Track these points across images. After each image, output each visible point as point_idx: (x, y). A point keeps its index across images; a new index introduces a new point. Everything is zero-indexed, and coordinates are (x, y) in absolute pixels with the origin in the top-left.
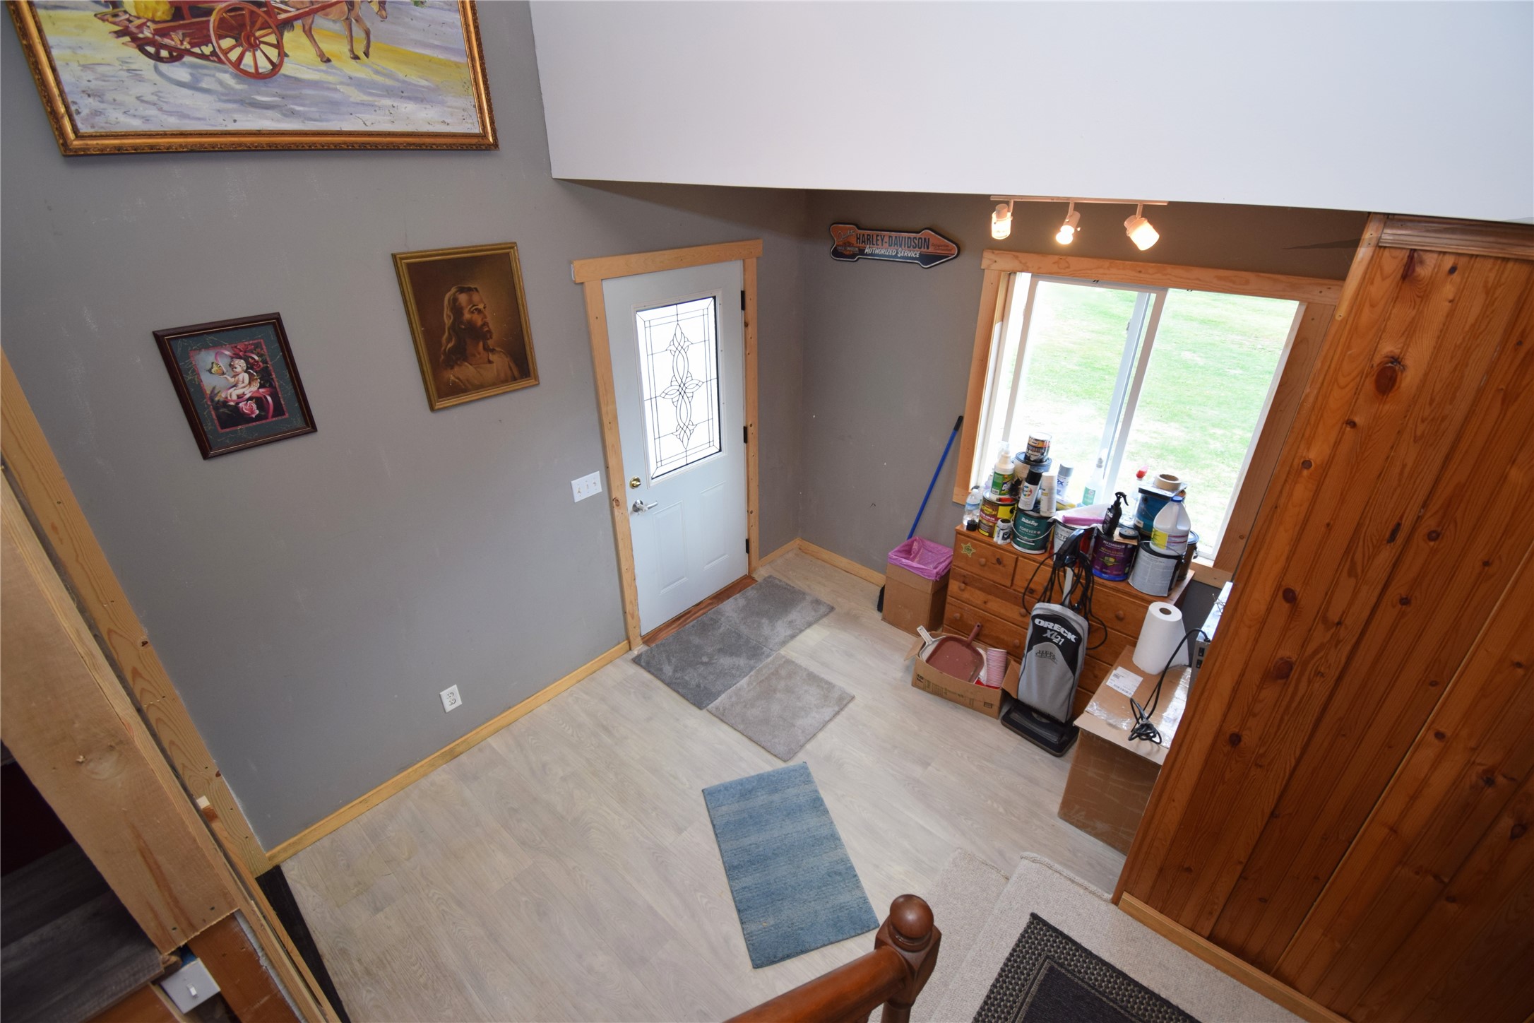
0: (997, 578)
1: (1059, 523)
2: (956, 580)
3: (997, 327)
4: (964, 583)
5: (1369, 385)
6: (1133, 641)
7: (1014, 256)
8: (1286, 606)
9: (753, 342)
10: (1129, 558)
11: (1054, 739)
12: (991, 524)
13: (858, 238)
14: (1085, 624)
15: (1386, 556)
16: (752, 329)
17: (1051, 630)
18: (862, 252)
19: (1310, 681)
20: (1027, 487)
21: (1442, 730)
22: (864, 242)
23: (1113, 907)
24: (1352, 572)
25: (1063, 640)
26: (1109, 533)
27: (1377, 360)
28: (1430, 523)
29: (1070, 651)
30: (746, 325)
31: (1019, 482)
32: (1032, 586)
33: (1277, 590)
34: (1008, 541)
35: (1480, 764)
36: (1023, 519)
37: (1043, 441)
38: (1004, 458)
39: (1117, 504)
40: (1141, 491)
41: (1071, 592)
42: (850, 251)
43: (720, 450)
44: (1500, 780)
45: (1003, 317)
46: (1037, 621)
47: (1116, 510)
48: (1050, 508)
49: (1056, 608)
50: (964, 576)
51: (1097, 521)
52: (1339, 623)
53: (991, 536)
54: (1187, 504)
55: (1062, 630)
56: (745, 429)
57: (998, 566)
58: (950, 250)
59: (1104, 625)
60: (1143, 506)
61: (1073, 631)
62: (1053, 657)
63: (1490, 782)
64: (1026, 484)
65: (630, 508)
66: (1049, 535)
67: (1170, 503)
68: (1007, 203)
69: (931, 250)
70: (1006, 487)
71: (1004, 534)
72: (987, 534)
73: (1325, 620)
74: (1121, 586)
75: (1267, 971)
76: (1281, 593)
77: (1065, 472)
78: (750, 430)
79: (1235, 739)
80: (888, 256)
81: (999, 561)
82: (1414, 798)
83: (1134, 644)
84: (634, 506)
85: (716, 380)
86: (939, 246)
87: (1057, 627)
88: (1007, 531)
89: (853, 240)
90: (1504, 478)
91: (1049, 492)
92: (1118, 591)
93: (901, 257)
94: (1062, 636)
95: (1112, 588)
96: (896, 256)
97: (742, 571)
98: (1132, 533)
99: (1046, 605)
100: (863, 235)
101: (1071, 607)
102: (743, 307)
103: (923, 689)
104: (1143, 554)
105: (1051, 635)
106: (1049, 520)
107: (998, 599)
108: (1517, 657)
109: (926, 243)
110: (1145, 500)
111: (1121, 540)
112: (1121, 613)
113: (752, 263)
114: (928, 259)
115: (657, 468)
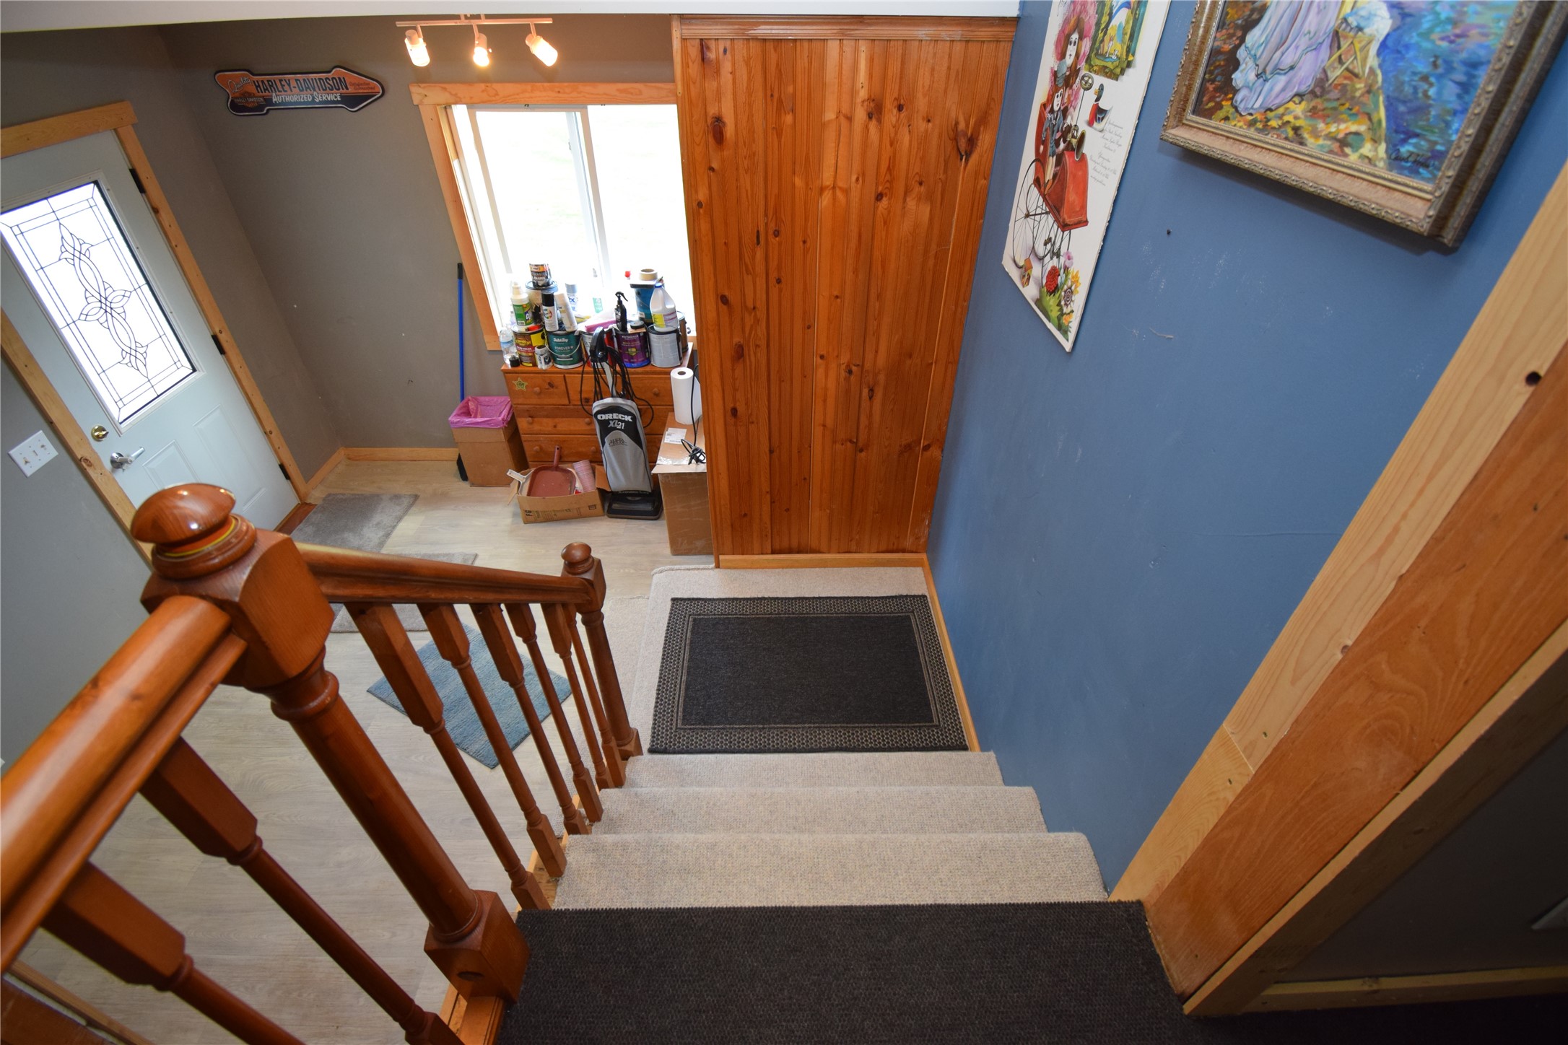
0: (555, 400)
1: (584, 333)
2: (523, 417)
3: (455, 164)
4: (530, 417)
5: (711, 140)
6: (670, 407)
7: (442, 88)
8: (725, 307)
9: (174, 231)
10: (645, 342)
11: (648, 507)
12: (530, 354)
13: (257, 87)
14: (634, 404)
15: (760, 254)
16: (167, 216)
17: (612, 420)
18: (269, 101)
19: (755, 353)
20: (546, 310)
21: (822, 353)
22: (267, 89)
23: (718, 570)
24: (748, 272)
25: (623, 424)
26: (624, 328)
27: (709, 121)
28: (772, 226)
29: (631, 430)
30: (156, 211)
31: (537, 309)
32: (584, 395)
33: (717, 298)
34: (551, 364)
35: (843, 364)
36: (555, 340)
37: (542, 265)
38: (516, 290)
39: (620, 302)
40: (633, 286)
41: (615, 383)
42: (253, 102)
43: (194, 370)
44: (854, 368)
45: (458, 154)
46: (599, 417)
47: (621, 309)
48: (572, 323)
49: (609, 400)
50: (528, 411)
51: (612, 323)
52: (754, 308)
53: (535, 365)
54: (667, 288)
55: (620, 416)
56: (215, 338)
57: (552, 390)
58: (374, 88)
59: (649, 405)
60: (639, 300)
61: (628, 413)
62: (622, 442)
63: (850, 372)
64: (544, 307)
65: (108, 466)
66: (580, 347)
67: (655, 290)
68: (415, 28)
69: (351, 90)
70: (529, 316)
71: (545, 359)
72: (531, 365)
73: (746, 307)
74: (648, 369)
75: (807, 553)
76: (719, 299)
77: (571, 289)
78: (222, 338)
79: (734, 412)
80: (304, 103)
81: (551, 385)
82: (825, 401)
83: (673, 410)
84: (113, 461)
85: (146, 286)
86: (358, 85)
87: (615, 416)
88: (546, 355)
89: (252, 89)
90: (793, 185)
91: (565, 309)
92: (647, 373)
93: (320, 103)
95: (642, 373)
97: (293, 502)
98: (641, 323)
99: (601, 402)
100: (263, 82)
101: (621, 396)
102: (142, 189)
103: (535, 522)
104: (653, 337)
105: (614, 424)
106: (576, 334)
107: (564, 419)
108: (836, 293)
109: (341, 82)
110: (638, 294)
111: (633, 331)
112: (656, 390)
113: (128, 133)
114: (353, 101)
115: (120, 409)
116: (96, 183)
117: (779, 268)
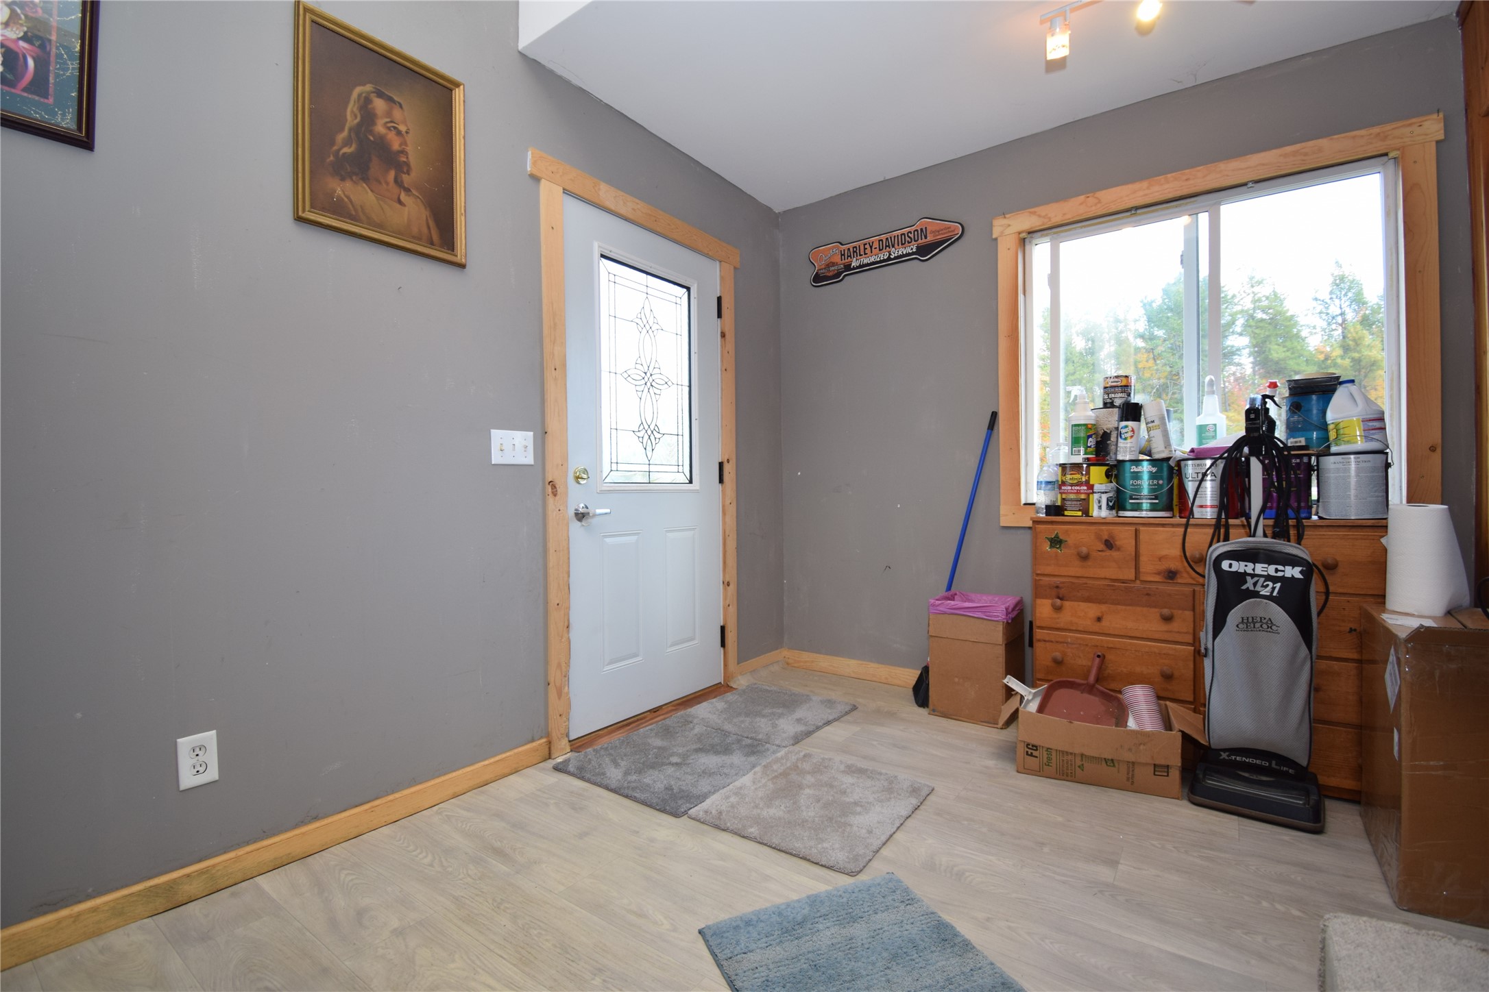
0: (1111, 572)
2: (1046, 597)
3: (1021, 297)
4: (1059, 598)
7: (1030, 212)
9: (730, 358)
11: (1295, 799)
12: (1083, 496)
13: (842, 255)
14: (1306, 549)
17: (1253, 576)
20: (1126, 427)
22: (850, 256)
25: (1278, 585)
29: (1296, 601)
30: (723, 335)
34: (1115, 511)
36: (1132, 471)
37: (1126, 377)
42: (834, 271)
43: (691, 482)
46: (1225, 565)
48: (1167, 445)
49: (1248, 540)
50: (1057, 587)
53: (1086, 512)
55: (1271, 570)
56: (721, 465)
57: (1108, 553)
58: (953, 231)
60: (1295, 418)
64: (1123, 424)
65: (571, 512)
66: (1174, 485)
67: (1341, 387)
68: (1063, 14)
70: (1092, 442)
71: (1108, 500)
72: (1080, 513)
78: (727, 468)
80: (881, 262)
81: (1109, 544)
84: (577, 514)
85: (687, 389)
86: (938, 231)
88: (1111, 495)
91: (1159, 427)
93: (896, 258)
94: (1274, 579)
96: (889, 259)
97: (716, 676)
99: (1232, 541)
100: (849, 249)
102: (719, 315)
103: (1039, 772)
105: (1255, 584)
106: (1171, 460)
107: (1120, 607)
113: (729, 270)
115: (611, 470)
116: (689, 291)
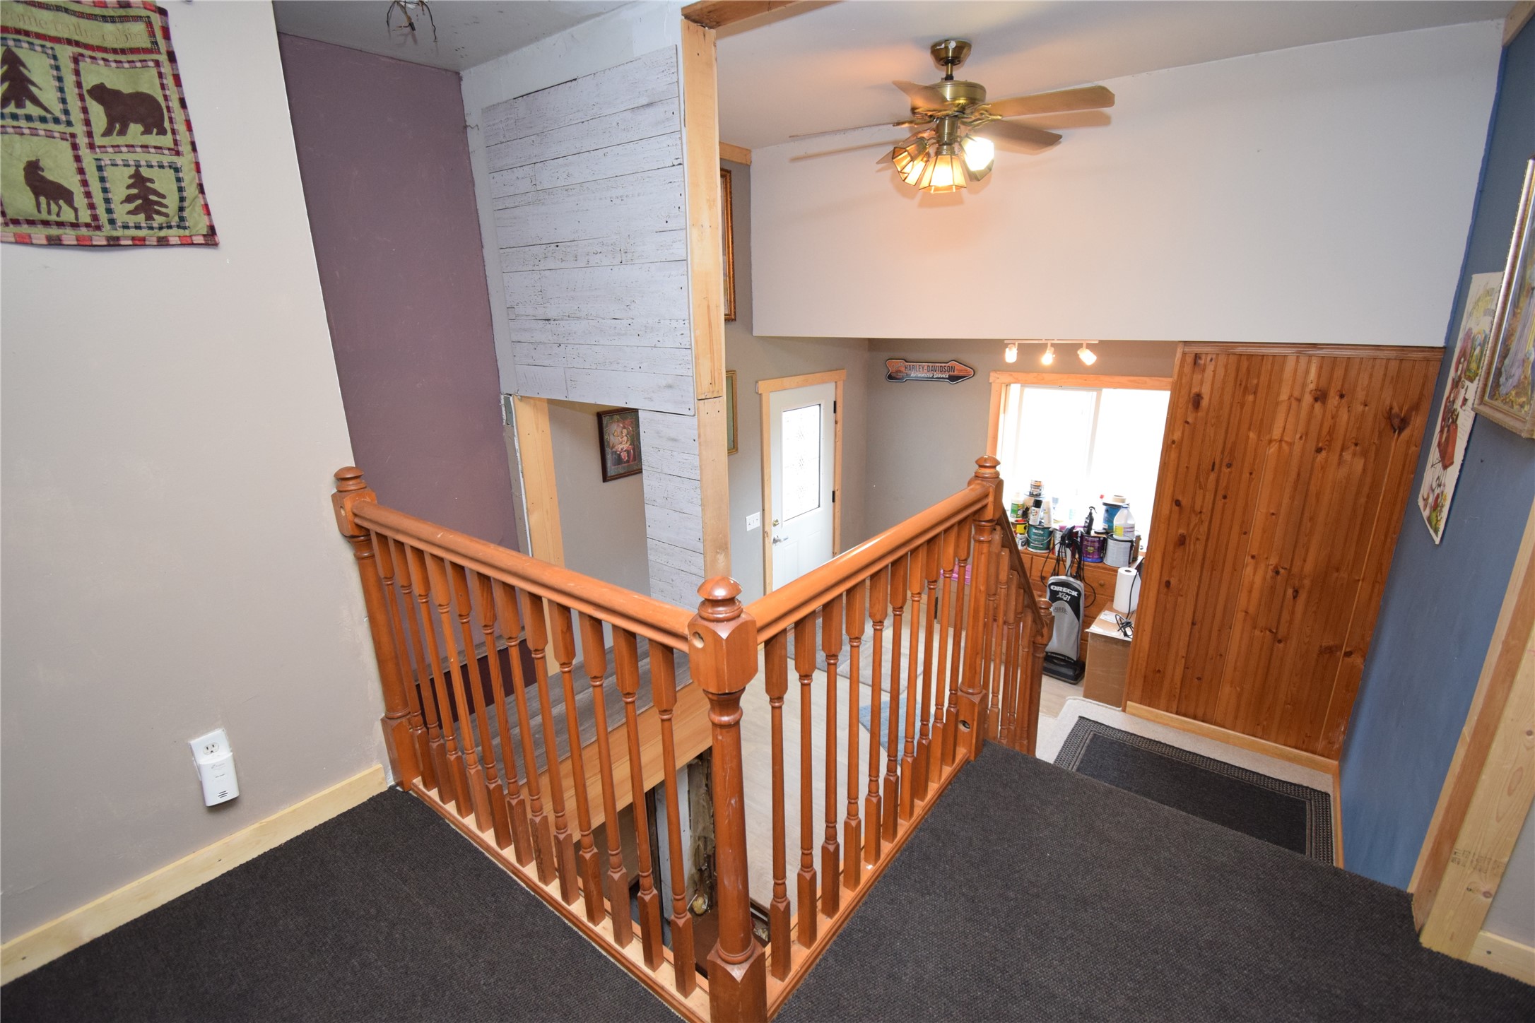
1: (1057, 530)
5: (1190, 406)
6: (1111, 598)
8: (1177, 508)
9: (840, 434)
10: (1102, 545)
11: (1070, 673)
14: (1082, 585)
15: (1212, 476)
16: (840, 426)
17: (1062, 592)
18: (907, 376)
19: (1195, 544)
20: (1034, 511)
21: (1254, 554)
23: (1123, 713)
24: (1200, 487)
26: (1088, 532)
27: (1192, 395)
28: (1226, 461)
29: (1074, 603)
30: (836, 422)
31: (1027, 509)
32: (1043, 574)
33: (1172, 501)
34: (1025, 547)
35: (1272, 565)
36: (1034, 531)
37: (1040, 482)
38: (1019, 494)
39: (1091, 514)
40: (1105, 504)
41: (1071, 566)
43: (819, 506)
44: (1282, 571)
46: (1052, 587)
47: (1091, 519)
48: (1049, 522)
49: (1063, 577)
51: (1080, 527)
52: (1201, 512)
54: (1131, 509)
55: (1068, 591)
56: (834, 493)
59: (1095, 593)
60: (1106, 515)
61: (1076, 590)
62: (1064, 610)
63: (1277, 573)
64: (1033, 508)
65: (772, 540)
66: (1050, 540)
67: (1122, 509)
68: (1014, 344)
69: (955, 373)
70: (1020, 512)
73: (1194, 511)
74: (1100, 565)
75: (1211, 723)
76: (1174, 504)
77: (1055, 500)
78: (837, 494)
79: (1168, 584)
82: (1250, 592)
83: (1113, 601)
84: (774, 540)
85: (818, 458)
87: (1065, 590)
89: (903, 369)
90: (1248, 437)
91: (1048, 512)
92: (1099, 567)
93: (937, 378)
94: (1069, 595)
95: (1094, 567)
96: (932, 378)
98: (1104, 531)
99: (1057, 577)
101: (1071, 576)
102: (835, 411)
104: (1110, 542)
106: (1051, 530)
108: (1272, 511)
109: (953, 368)
110: (1107, 511)
111: (1096, 535)
112: (1102, 582)
113: (840, 384)
114: (953, 379)
115: (787, 514)
116: (820, 405)
117: (1227, 488)
